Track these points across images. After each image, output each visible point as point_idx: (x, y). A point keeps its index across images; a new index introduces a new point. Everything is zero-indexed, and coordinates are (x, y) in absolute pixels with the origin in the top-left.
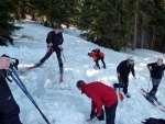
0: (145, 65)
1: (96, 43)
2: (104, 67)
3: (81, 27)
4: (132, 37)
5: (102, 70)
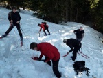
2: (49, 34)
3: (33, 8)
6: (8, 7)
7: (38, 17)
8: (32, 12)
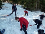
0: (39, 15)
1: (25, 9)
2: (28, 16)
4: (35, 8)
5: (27, 17)
6: (11, 4)
7: (23, 8)
8: (21, 6)
